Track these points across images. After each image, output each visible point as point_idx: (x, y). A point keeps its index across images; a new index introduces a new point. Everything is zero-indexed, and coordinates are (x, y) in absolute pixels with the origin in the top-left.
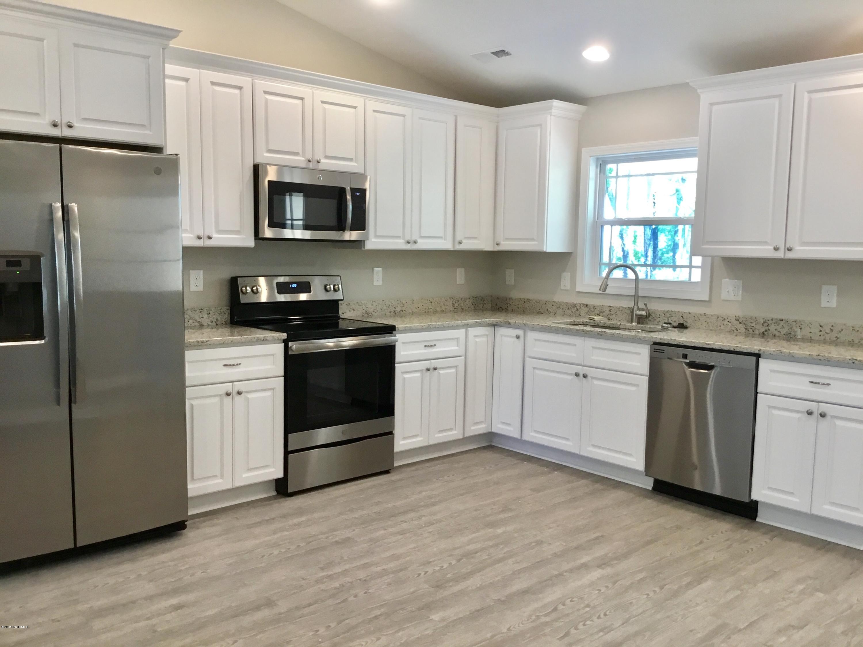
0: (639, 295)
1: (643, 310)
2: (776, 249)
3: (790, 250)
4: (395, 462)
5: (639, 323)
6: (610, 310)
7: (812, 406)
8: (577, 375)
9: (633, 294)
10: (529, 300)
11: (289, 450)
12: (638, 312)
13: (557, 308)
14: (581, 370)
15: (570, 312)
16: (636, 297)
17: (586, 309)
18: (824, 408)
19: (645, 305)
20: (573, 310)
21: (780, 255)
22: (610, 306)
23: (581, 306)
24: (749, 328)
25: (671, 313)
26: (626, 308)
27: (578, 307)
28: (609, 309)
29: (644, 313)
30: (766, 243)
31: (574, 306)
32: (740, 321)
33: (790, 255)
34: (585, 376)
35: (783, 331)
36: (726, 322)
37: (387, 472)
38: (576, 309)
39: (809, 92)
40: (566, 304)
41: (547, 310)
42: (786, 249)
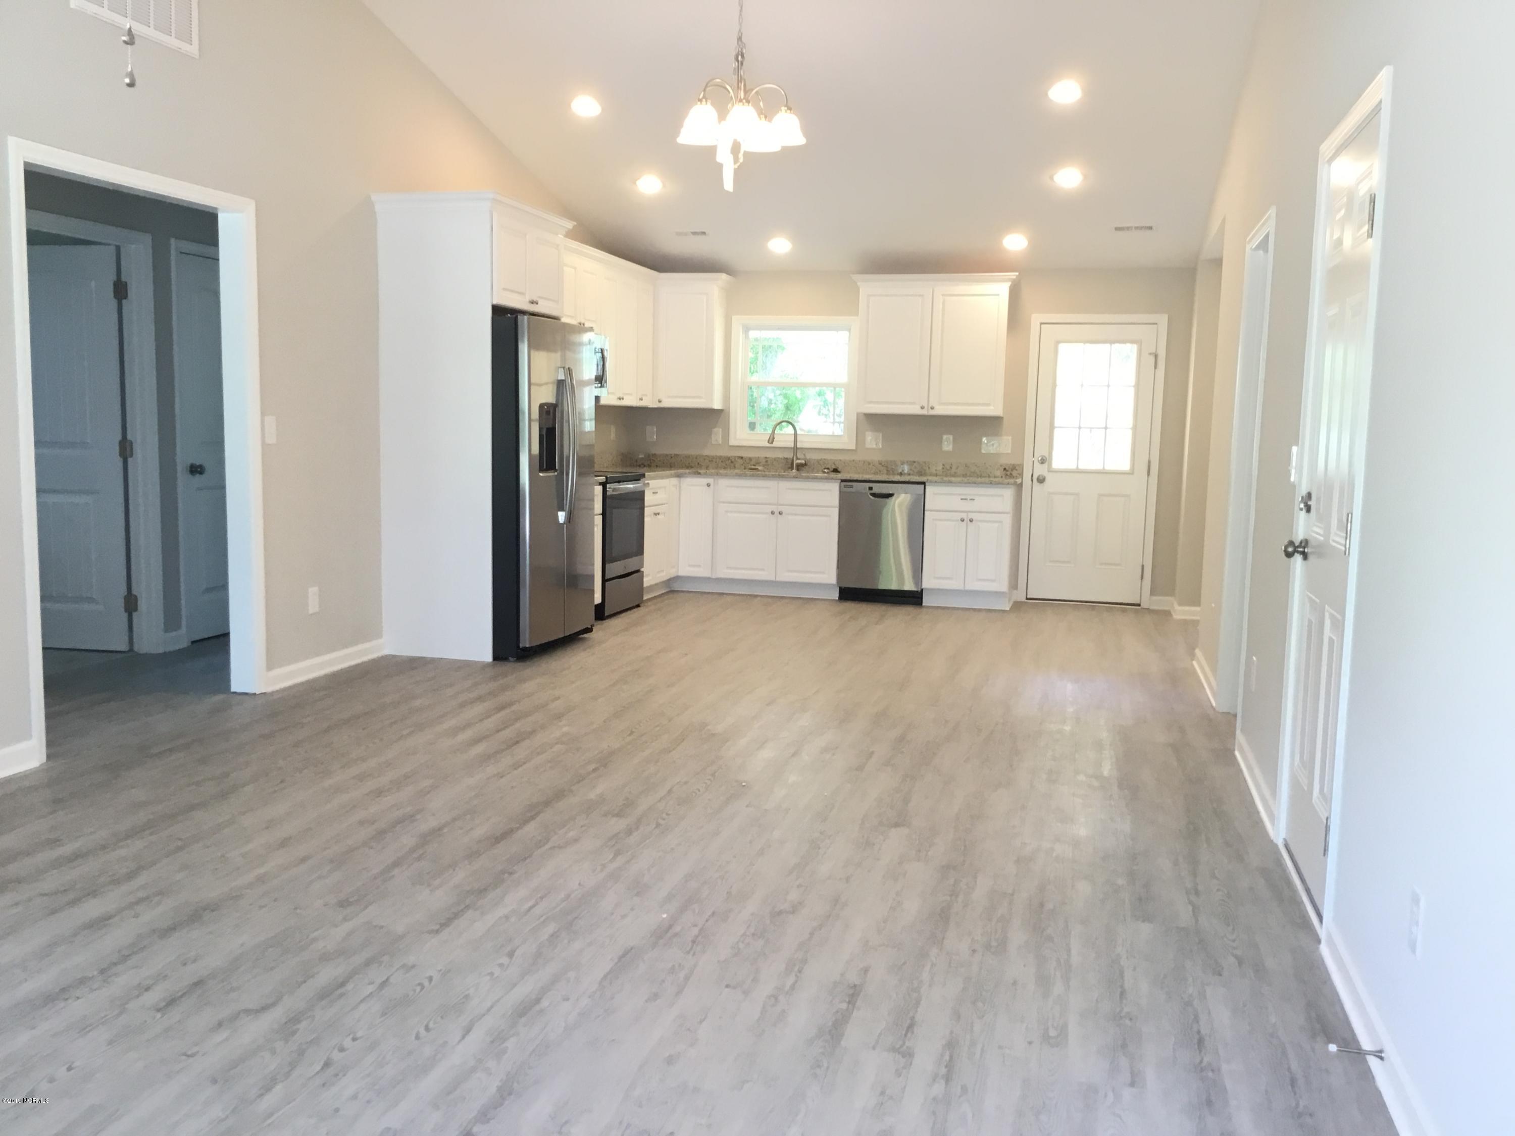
0: (798, 446)
1: (802, 459)
2: (922, 408)
3: (932, 408)
4: (644, 596)
5: (798, 470)
6: (767, 461)
7: (964, 516)
8: (773, 513)
9: (793, 446)
10: (676, 455)
11: (606, 578)
12: (799, 461)
13: (710, 461)
14: (776, 509)
15: (724, 464)
16: (795, 449)
17: (740, 461)
18: (971, 516)
19: (804, 455)
20: (727, 462)
21: (924, 412)
22: (766, 458)
23: (736, 459)
24: (889, 469)
25: (825, 461)
26: (781, 458)
27: (733, 460)
28: (764, 461)
29: (803, 462)
30: (914, 403)
31: (729, 458)
32: (883, 464)
33: (932, 412)
34: (780, 513)
35: (916, 471)
36: (871, 466)
37: (638, 606)
38: (730, 461)
39: (943, 295)
40: (720, 457)
41: (698, 464)
42: (930, 408)
